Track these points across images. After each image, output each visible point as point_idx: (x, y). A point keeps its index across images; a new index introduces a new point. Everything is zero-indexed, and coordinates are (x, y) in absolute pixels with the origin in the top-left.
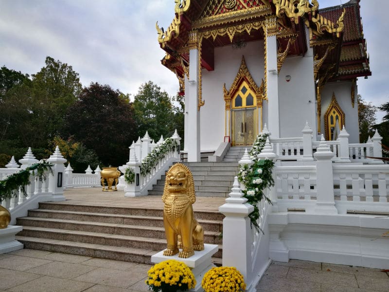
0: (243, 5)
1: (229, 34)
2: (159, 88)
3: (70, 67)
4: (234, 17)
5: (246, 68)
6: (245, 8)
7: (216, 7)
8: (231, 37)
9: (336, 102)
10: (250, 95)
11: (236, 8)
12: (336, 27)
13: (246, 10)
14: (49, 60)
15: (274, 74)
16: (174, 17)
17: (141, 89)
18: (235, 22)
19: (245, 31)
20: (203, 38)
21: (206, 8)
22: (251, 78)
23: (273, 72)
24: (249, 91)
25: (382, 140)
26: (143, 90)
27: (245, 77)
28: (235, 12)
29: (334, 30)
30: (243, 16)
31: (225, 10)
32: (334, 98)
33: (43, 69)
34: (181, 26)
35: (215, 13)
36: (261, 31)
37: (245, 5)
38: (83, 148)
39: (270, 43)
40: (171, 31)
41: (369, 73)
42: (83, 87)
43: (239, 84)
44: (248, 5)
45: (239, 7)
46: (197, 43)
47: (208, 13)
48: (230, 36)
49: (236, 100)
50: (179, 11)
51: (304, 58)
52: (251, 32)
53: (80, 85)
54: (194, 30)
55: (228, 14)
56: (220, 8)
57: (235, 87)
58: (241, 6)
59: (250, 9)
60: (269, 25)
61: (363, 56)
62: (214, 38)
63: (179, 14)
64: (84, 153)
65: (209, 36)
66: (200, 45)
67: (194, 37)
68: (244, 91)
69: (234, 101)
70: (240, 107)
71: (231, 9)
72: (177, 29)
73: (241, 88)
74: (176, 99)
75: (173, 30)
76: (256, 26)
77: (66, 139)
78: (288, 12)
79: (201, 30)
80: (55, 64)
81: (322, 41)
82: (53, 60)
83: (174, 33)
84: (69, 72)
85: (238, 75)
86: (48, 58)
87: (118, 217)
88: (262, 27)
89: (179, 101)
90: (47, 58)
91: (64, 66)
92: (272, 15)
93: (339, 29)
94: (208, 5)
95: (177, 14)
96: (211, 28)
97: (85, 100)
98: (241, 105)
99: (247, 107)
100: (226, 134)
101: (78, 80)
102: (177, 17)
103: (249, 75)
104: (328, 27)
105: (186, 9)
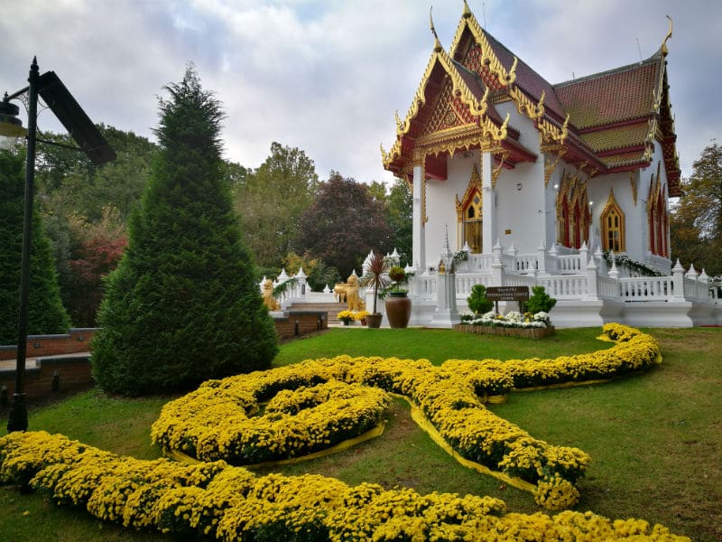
0: (461, 121)
1: (450, 150)
3: (302, 152)
4: (453, 135)
5: (477, 177)
6: (463, 124)
7: (438, 122)
9: (614, 199)
11: (455, 124)
12: (561, 133)
13: (464, 127)
14: (276, 145)
15: (488, 191)
16: (396, 138)
18: (454, 138)
19: (464, 147)
20: (426, 154)
21: (429, 124)
27: (476, 187)
28: (454, 129)
29: (559, 137)
30: (460, 133)
31: (445, 126)
32: (612, 195)
33: (269, 160)
35: (437, 129)
36: (478, 146)
37: (463, 121)
38: (322, 266)
40: (393, 153)
42: (320, 180)
43: (471, 194)
44: (466, 120)
45: (457, 123)
46: (421, 160)
47: (430, 129)
48: (451, 152)
49: (469, 211)
50: (400, 132)
51: (536, 164)
52: (469, 148)
53: (316, 177)
54: (417, 147)
55: (448, 130)
56: (441, 124)
57: (467, 198)
59: (468, 125)
60: (484, 142)
62: (437, 154)
63: (401, 136)
64: (324, 271)
65: (432, 153)
66: (424, 161)
67: (418, 155)
68: (477, 201)
69: (467, 212)
70: (473, 219)
71: (451, 125)
72: (399, 152)
73: (474, 198)
75: (396, 151)
76: (474, 141)
77: (301, 255)
78: (493, 134)
79: (423, 148)
80: (283, 151)
82: (279, 145)
83: (396, 155)
84: (301, 159)
85: (469, 184)
86: (275, 143)
88: (479, 143)
90: (273, 143)
91: (295, 152)
93: (563, 136)
94: (430, 120)
95: (398, 136)
96: (433, 145)
97: (323, 203)
98: (474, 216)
99: (480, 218)
101: (313, 168)
102: (399, 139)
104: (553, 134)
105: (406, 130)
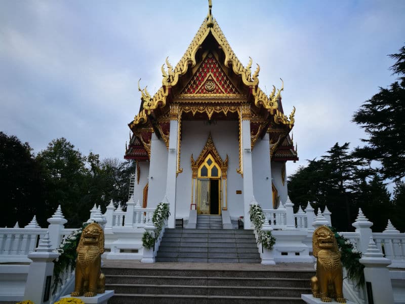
0: (221, 90)
1: (207, 112)
2: (73, 147)
4: (214, 99)
5: (212, 143)
6: (223, 93)
7: (197, 87)
8: (210, 116)
10: (215, 166)
11: (215, 91)
13: (225, 95)
15: (248, 152)
17: (51, 145)
18: (215, 103)
19: (222, 112)
20: (183, 111)
21: (187, 86)
22: (217, 152)
23: (247, 151)
24: (214, 164)
25: (331, 215)
26: (53, 146)
27: (212, 151)
28: (215, 95)
30: (222, 99)
31: (205, 91)
34: (168, 98)
35: (196, 92)
37: (223, 90)
39: (245, 127)
40: (157, 101)
41: (297, 159)
43: (205, 156)
44: (226, 90)
45: (217, 91)
46: (178, 115)
47: (189, 90)
48: (208, 114)
49: (202, 170)
50: (166, 84)
52: (227, 114)
54: (176, 103)
55: (208, 95)
56: (201, 88)
57: (202, 158)
58: (220, 91)
59: (228, 95)
60: (243, 111)
61: (290, 143)
62: (194, 113)
63: (167, 88)
65: (189, 111)
66: (180, 117)
67: (176, 110)
68: (210, 162)
69: (200, 170)
70: (205, 177)
71: (211, 91)
72: (164, 100)
73: (207, 159)
74: (87, 160)
75: (160, 100)
76: (232, 109)
78: (265, 104)
79: (182, 105)
81: (277, 129)
83: (160, 103)
85: (205, 148)
87: (201, 279)
88: (237, 112)
89: (91, 162)
92: (247, 103)
94: (190, 83)
95: (164, 87)
96: (192, 104)
98: (207, 175)
99: (212, 177)
100: (192, 201)
102: (165, 90)
103: (215, 149)
104: (283, 119)
105: (174, 83)
